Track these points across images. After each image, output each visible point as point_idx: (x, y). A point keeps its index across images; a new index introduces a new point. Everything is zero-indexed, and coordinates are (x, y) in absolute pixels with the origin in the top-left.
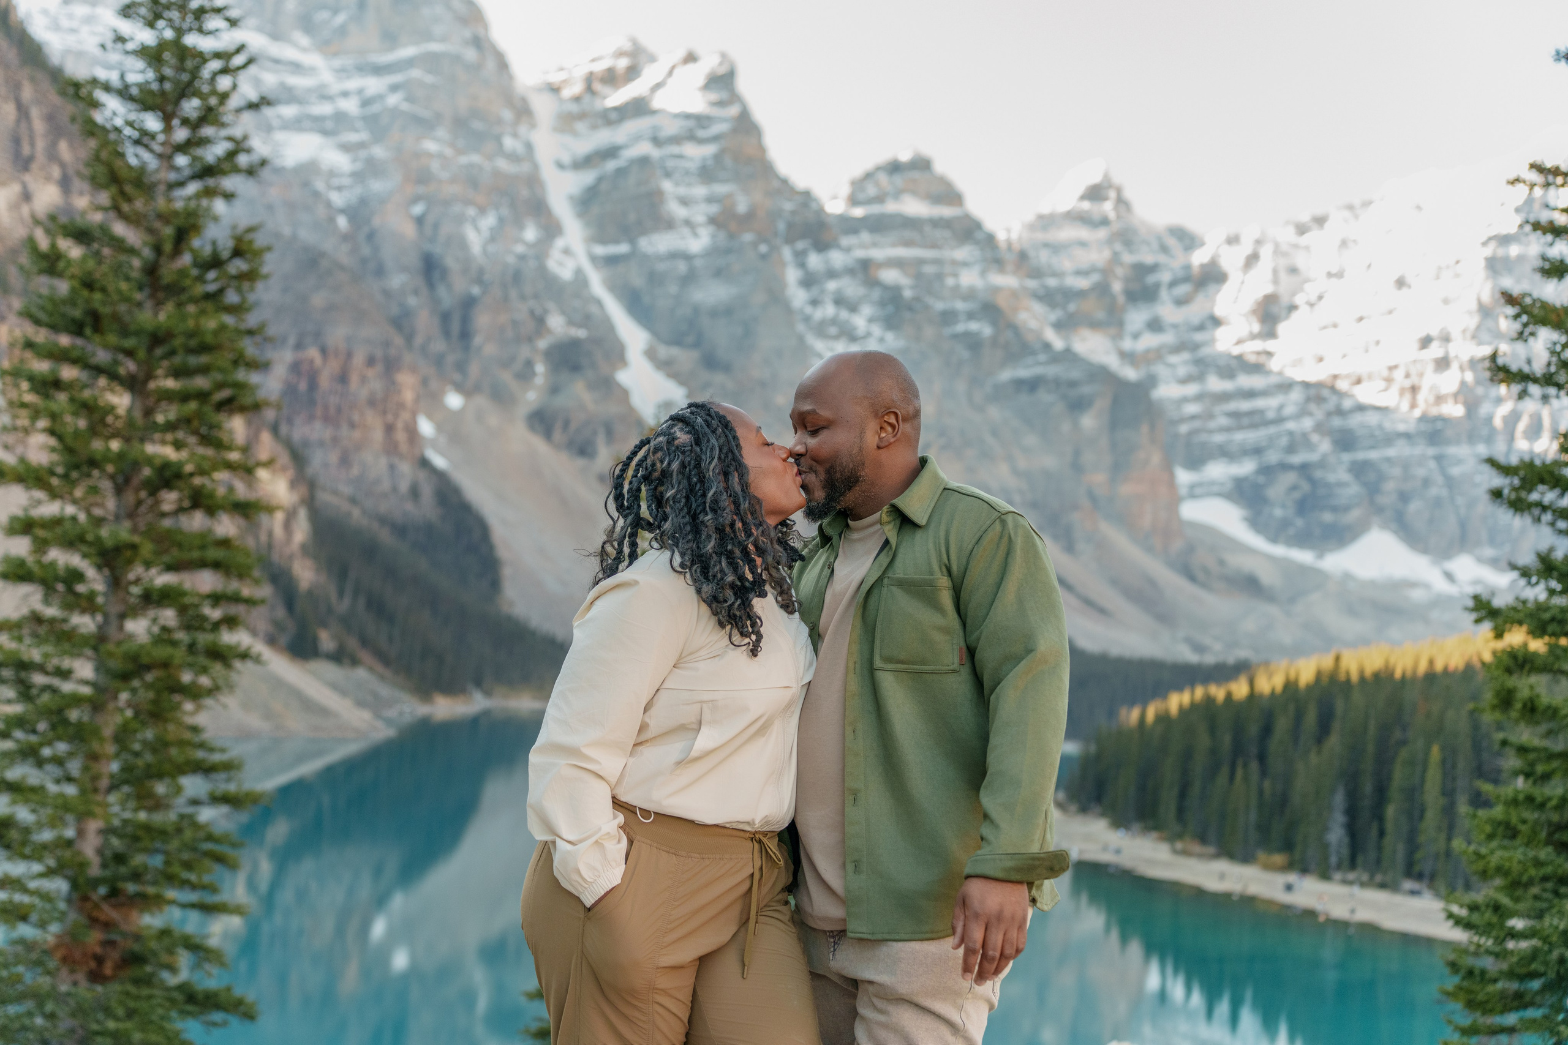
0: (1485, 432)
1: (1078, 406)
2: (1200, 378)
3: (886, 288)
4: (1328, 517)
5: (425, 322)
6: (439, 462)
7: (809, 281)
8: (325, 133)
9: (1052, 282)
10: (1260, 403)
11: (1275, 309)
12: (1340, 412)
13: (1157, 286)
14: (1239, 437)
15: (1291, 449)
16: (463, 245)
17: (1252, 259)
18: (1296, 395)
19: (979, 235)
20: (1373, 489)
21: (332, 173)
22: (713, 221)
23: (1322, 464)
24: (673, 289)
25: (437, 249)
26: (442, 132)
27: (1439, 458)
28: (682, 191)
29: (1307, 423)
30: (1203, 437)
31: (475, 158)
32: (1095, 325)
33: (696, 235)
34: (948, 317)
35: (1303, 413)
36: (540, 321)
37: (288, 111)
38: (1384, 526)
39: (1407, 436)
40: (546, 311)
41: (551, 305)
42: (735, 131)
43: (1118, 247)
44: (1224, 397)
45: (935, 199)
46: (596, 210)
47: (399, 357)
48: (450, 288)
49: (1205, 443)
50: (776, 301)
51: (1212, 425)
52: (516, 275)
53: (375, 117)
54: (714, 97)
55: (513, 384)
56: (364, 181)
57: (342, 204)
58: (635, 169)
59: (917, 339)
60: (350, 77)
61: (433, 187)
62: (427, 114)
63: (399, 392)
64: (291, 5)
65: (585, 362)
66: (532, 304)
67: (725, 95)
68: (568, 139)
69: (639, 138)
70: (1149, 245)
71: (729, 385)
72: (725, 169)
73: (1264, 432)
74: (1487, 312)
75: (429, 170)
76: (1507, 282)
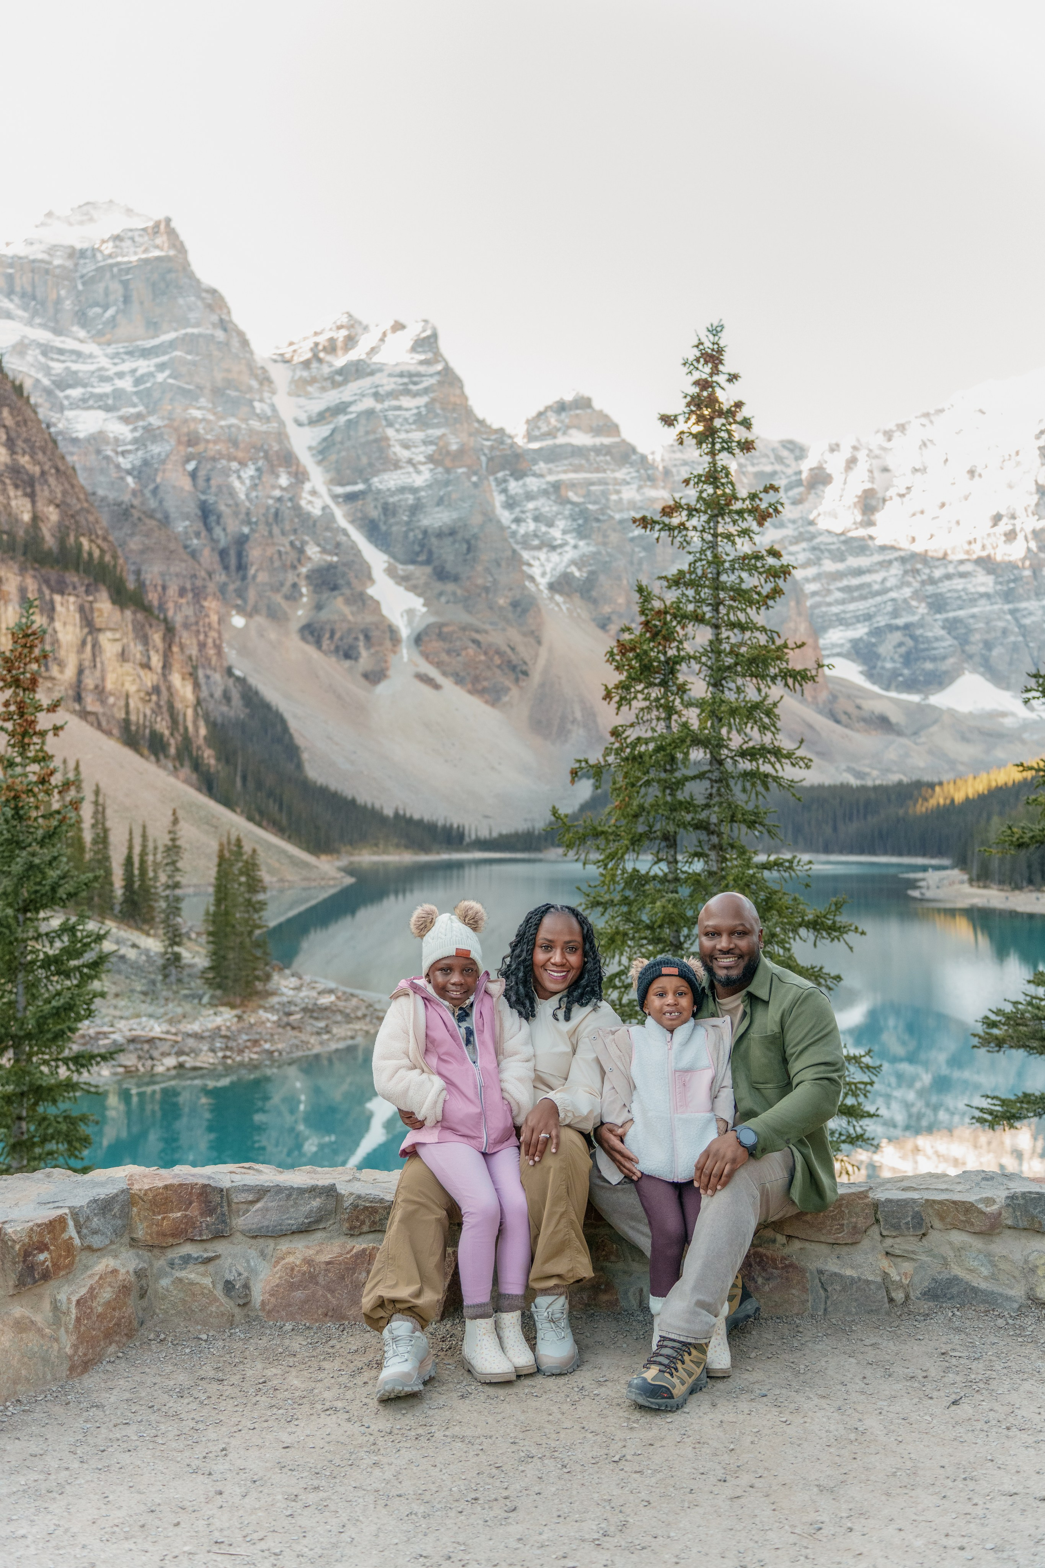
2: (817, 562)
3: (574, 504)
4: (929, 666)
5: (208, 557)
6: (241, 671)
7: (510, 505)
8: (108, 409)
10: (866, 578)
11: (873, 503)
12: (932, 581)
14: (852, 607)
15: (895, 614)
16: (232, 493)
17: (852, 462)
18: (896, 569)
19: (634, 457)
20: (964, 641)
21: (116, 440)
22: (430, 459)
23: (921, 624)
24: (405, 518)
25: (211, 499)
26: (203, 402)
27: (1013, 612)
28: (403, 436)
29: (907, 592)
30: (824, 609)
31: (233, 421)
33: (419, 472)
35: (903, 584)
36: (301, 551)
37: (76, 393)
38: (974, 671)
39: (987, 596)
40: (304, 543)
41: (306, 538)
42: (441, 383)
44: (838, 576)
45: (597, 431)
46: (333, 457)
47: (205, 587)
48: (224, 530)
49: (825, 613)
50: (490, 520)
51: (829, 599)
52: (276, 514)
53: (148, 392)
54: (422, 357)
55: (284, 604)
56: (145, 446)
57: (129, 466)
58: (363, 421)
59: (605, 544)
60: (123, 361)
61: (201, 447)
62: (191, 387)
63: (207, 616)
64: (68, 304)
65: (341, 582)
66: (292, 538)
67: (429, 355)
68: (302, 401)
69: (363, 395)
70: (766, 456)
71: (459, 592)
72: (437, 415)
73: (871, 602)
74: (1043, 492)
75: (197, 432)
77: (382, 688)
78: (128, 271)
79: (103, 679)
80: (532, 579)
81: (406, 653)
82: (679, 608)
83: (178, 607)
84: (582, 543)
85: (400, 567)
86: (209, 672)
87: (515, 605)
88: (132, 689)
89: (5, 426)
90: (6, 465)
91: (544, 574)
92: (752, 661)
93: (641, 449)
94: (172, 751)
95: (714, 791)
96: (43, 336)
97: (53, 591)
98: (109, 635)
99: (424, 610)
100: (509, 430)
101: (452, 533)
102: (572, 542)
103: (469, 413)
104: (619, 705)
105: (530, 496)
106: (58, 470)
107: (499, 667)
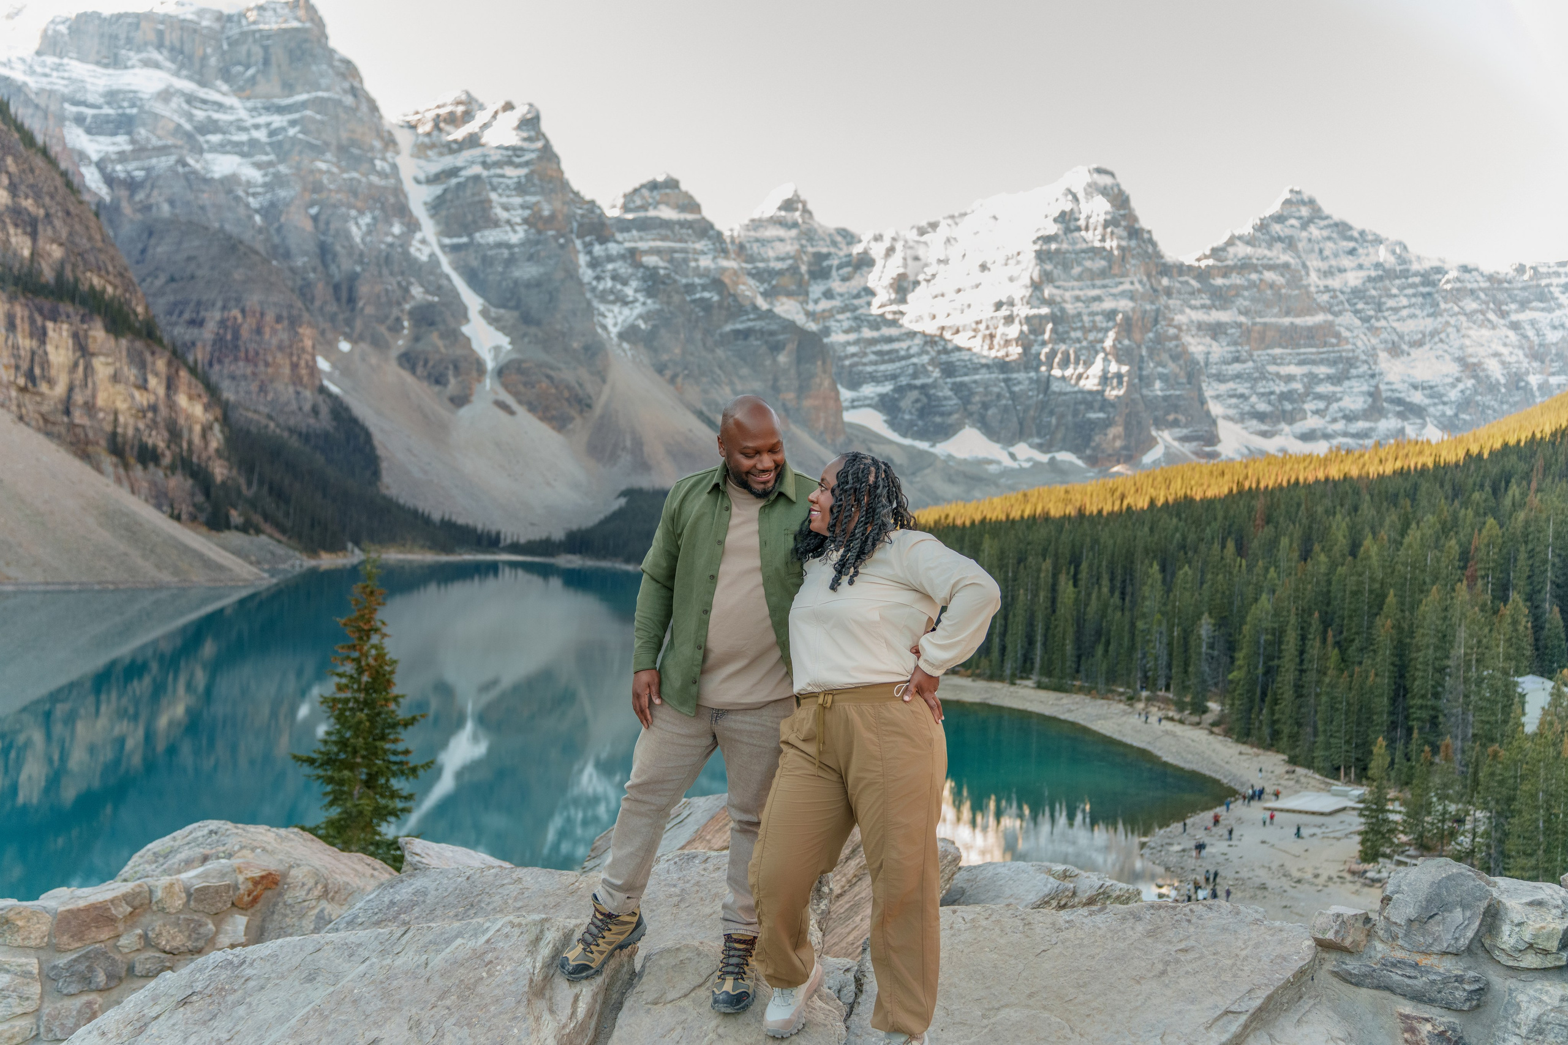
0: (1035, 363)
1: (776, 348)
2: (857, 329)
3: (646, 268)
4: (938, 419)
5: (321, 290)
6: (334, 389)
7: (594, 264)
8: (243, 155)
9: (761, 265)
10: (895, 346)
11: (905, 284)
12: (946, 351)
13: (830, 267)
14: (882, 367)
15: (915, 376)
16: (348, 236)
17: (891, 250)
18: (918, 341)
19: (711, 233)
20: (966, 401)
21: (249, 184)
22: (526, 221)
23: (934, 385)
24: (500, 269)
25: (330, 240)
26: (329, 156)
27: (1006, 381)
28: (504, 200)
29: (925, 359)
30: (860, 368)
31: (355, 175)
32: (789, 294)
33: (515, 231)
34: (690, 288)
35: (923, 352)
36: (406, 290)
37: (215, 138)
38: (973, 426)
39: (987, 366)
40: (410, 284)
41: (412, 280)
42: (540, 158)
43: (804, 242)
44: (873, 342)
45: (682, 208)
46: (444, 213)
47: (300, 316)
48: (339, 267)
49: (861, 372)
50: (572, 277)
51: (865, 360)
52: (387, 257)
53: (280, 144)
54: (525, 135)
55: (387, 335)
56: (273, 190)
57: (257, 206)
58: (470, 184)
59: (668, 304)
60: (260, 115)
61: (324, 195)
62: (318, 143)
63: (302, 341)
64: (213, 61)
65: (438, 319)
67: (533, 133)
68: (422, 163)
69: (473, 163)
70: (824, 240)
71: (540, 334)
72: (534, 185)
73: (898, 364)
74: (1036, 286)
75: (321, 182)
76: (1049, 267)
77: (465, 412)
78: (268, 37)
79: (94, 396)
80: (604, 327)
83: (274, 332)
84: (649, 301)
85: (493, 310)
86: (299, 389)
87: (587, 348)
88: (122, 405)
89: (7, 172)
90: (7, 207)
91: (615, 325)
93: (718, 226)
94: (167, 460)
96: (188, 86)
97: (45, 318)
98: (102, 359)
99: (509, 347)
100: (599, 202)
101: (539, 285)
102: (642, 299)
103: (565, 185)
105: (610, 259)
107: (568, 400)
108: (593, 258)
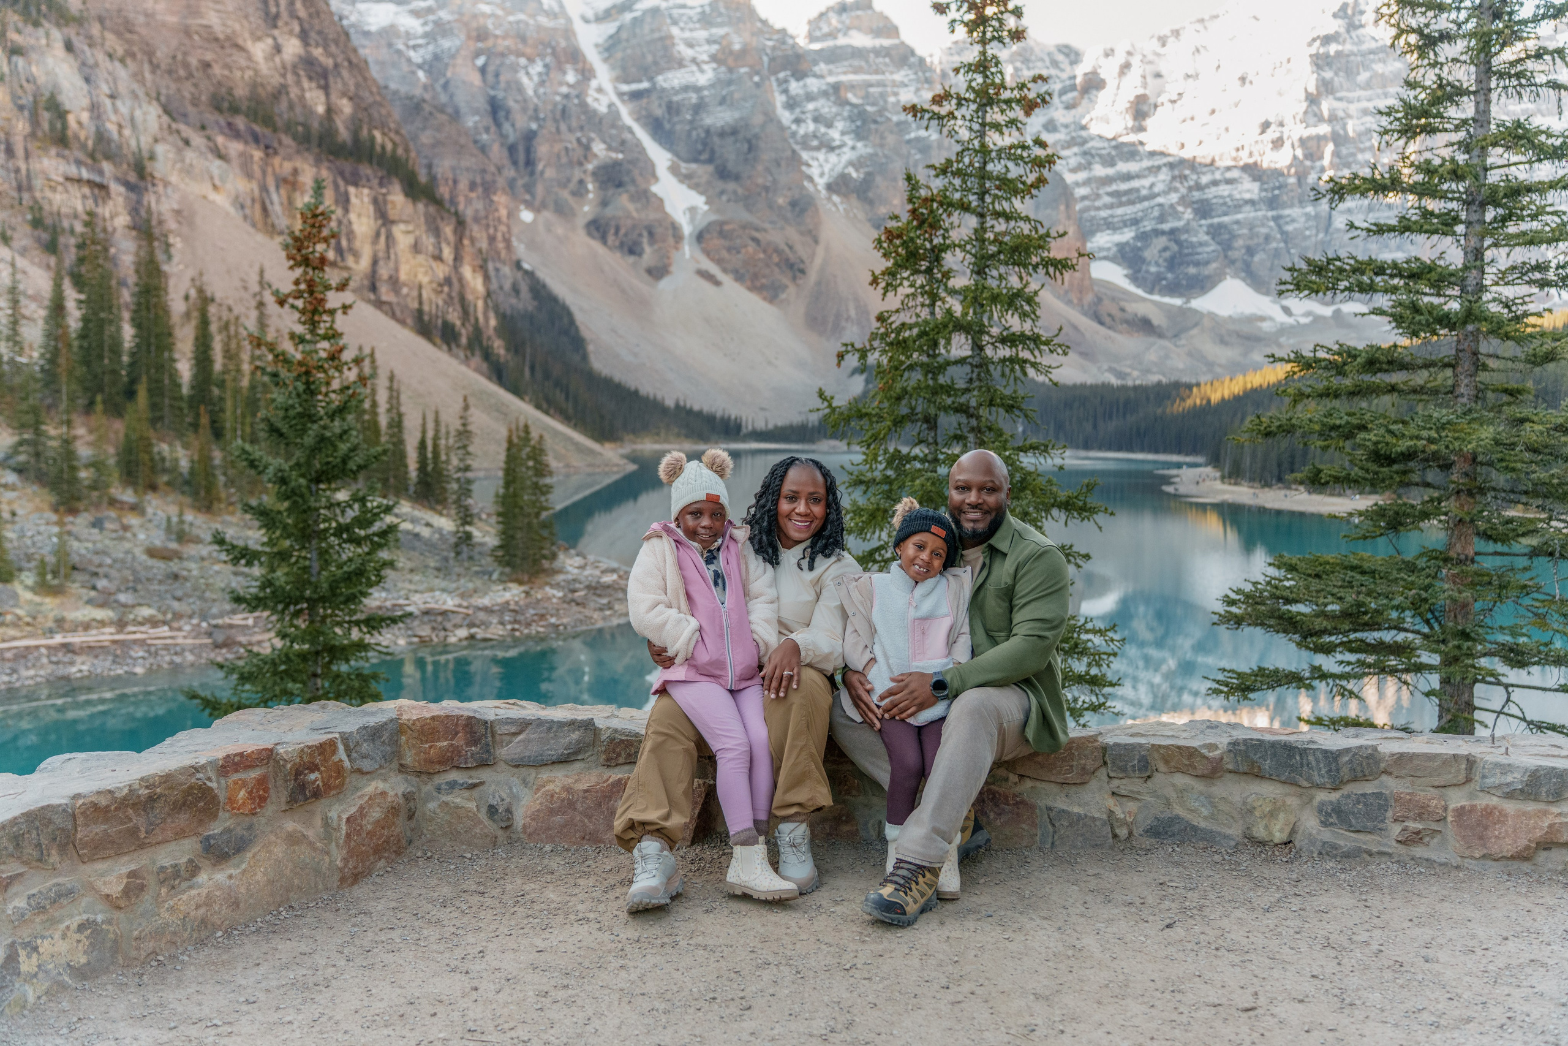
2: (1088, 166)
3: (853, 106)
4: (1192, 270)
5: (497, 152)
6: (529, 265)
7: (791, 105)
10: (1135, 184)
11: (1145, 108)
12: (1199, 187)
13: (1051, 94)
14: (1120, 211)
15: (1162, 219)
16: (520, 89)
17: (1126, 67)
18: (1164, 175)
19: (912, 60)
21: (407, 33)
22: (714, 58)
23: (1186, 229)
24: (688, 117)
25: (500, 94)
27: (1276, 219)
28: (687, 34)
29: (1174, 197)
30: (1092, 213)
31: (521, 16)
33: (702, 71)
34: (902, 127)
35: (1171, 189)
36: (587, 148)
38: (1236, 276)
39: (1252, 202)
40: (590, 140)
41: (593, 135)
43: (1018, 64)
44: (1108, 180)
45: (878, 33)
46: (619, 55)
47: (494, 182)
48: (513, 125)
49: (1093, 218)
50: (771, 120)
51: (1098, 204)
52: (564, 111)
55: (571, 200)
56: (435, 40)
57: (419, 60)
58: (648, 19)
59: (882, 146)
61: (490, 43)
63: (497, 210)
65: (626, 179)
66: (579, 134)
70: (1042, 60)
71: (740, 191)
72: (720, 14)
73: (1139, 206)
74: (1313, 100)
75: (486, 27)
76: (1328, 74)
77: (665, 284)
79: (397, 270)
80: (810, 179)
81: (688, 250)
82: (946, 197)
83: (469, 201)
84: (859, 145)
85: (683, 165)
86: (498, 265)
87: (793, 204)
88: (425, 280)
89: (298, 18)
90: (300, 57)
91: (822, 175)
92: (1015, 249)
93: (920, 52)
94: (464, 340)
95: (974, 376)
97: (348, 183)
98: (402, 227)
99: (706, 208)
100: (791, 31)
101: (734, 132)
102: (850, 143)
103: (752, 12)
104: (886, 291)
105: (810, 97)
106: (350, 62)
107: (777, 265)
108: (790, 97)
